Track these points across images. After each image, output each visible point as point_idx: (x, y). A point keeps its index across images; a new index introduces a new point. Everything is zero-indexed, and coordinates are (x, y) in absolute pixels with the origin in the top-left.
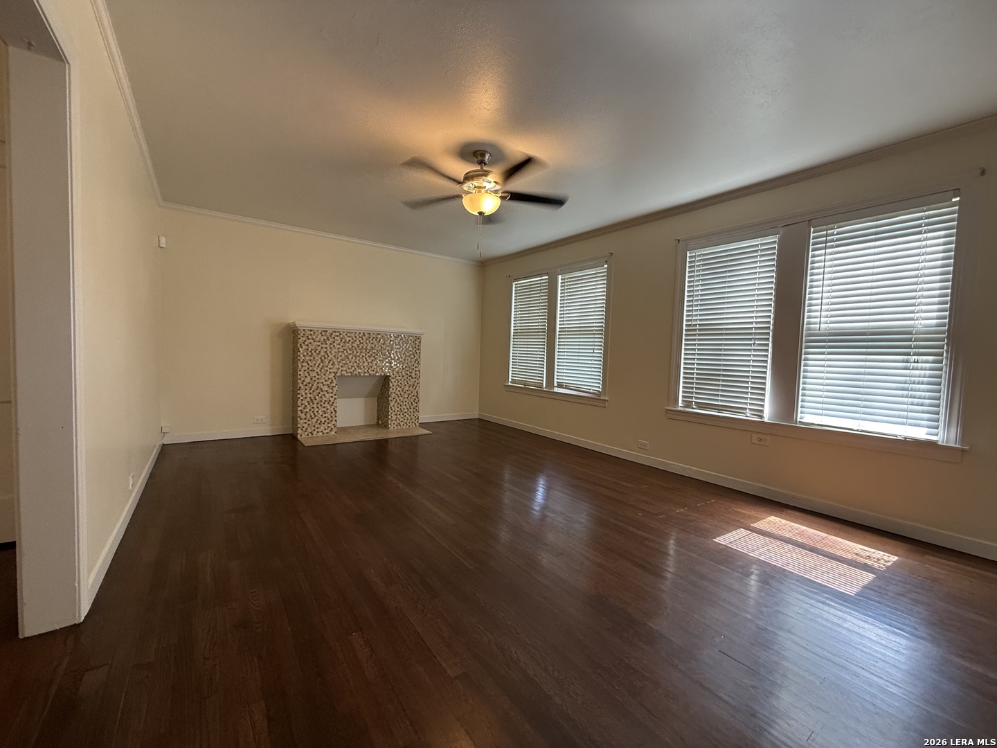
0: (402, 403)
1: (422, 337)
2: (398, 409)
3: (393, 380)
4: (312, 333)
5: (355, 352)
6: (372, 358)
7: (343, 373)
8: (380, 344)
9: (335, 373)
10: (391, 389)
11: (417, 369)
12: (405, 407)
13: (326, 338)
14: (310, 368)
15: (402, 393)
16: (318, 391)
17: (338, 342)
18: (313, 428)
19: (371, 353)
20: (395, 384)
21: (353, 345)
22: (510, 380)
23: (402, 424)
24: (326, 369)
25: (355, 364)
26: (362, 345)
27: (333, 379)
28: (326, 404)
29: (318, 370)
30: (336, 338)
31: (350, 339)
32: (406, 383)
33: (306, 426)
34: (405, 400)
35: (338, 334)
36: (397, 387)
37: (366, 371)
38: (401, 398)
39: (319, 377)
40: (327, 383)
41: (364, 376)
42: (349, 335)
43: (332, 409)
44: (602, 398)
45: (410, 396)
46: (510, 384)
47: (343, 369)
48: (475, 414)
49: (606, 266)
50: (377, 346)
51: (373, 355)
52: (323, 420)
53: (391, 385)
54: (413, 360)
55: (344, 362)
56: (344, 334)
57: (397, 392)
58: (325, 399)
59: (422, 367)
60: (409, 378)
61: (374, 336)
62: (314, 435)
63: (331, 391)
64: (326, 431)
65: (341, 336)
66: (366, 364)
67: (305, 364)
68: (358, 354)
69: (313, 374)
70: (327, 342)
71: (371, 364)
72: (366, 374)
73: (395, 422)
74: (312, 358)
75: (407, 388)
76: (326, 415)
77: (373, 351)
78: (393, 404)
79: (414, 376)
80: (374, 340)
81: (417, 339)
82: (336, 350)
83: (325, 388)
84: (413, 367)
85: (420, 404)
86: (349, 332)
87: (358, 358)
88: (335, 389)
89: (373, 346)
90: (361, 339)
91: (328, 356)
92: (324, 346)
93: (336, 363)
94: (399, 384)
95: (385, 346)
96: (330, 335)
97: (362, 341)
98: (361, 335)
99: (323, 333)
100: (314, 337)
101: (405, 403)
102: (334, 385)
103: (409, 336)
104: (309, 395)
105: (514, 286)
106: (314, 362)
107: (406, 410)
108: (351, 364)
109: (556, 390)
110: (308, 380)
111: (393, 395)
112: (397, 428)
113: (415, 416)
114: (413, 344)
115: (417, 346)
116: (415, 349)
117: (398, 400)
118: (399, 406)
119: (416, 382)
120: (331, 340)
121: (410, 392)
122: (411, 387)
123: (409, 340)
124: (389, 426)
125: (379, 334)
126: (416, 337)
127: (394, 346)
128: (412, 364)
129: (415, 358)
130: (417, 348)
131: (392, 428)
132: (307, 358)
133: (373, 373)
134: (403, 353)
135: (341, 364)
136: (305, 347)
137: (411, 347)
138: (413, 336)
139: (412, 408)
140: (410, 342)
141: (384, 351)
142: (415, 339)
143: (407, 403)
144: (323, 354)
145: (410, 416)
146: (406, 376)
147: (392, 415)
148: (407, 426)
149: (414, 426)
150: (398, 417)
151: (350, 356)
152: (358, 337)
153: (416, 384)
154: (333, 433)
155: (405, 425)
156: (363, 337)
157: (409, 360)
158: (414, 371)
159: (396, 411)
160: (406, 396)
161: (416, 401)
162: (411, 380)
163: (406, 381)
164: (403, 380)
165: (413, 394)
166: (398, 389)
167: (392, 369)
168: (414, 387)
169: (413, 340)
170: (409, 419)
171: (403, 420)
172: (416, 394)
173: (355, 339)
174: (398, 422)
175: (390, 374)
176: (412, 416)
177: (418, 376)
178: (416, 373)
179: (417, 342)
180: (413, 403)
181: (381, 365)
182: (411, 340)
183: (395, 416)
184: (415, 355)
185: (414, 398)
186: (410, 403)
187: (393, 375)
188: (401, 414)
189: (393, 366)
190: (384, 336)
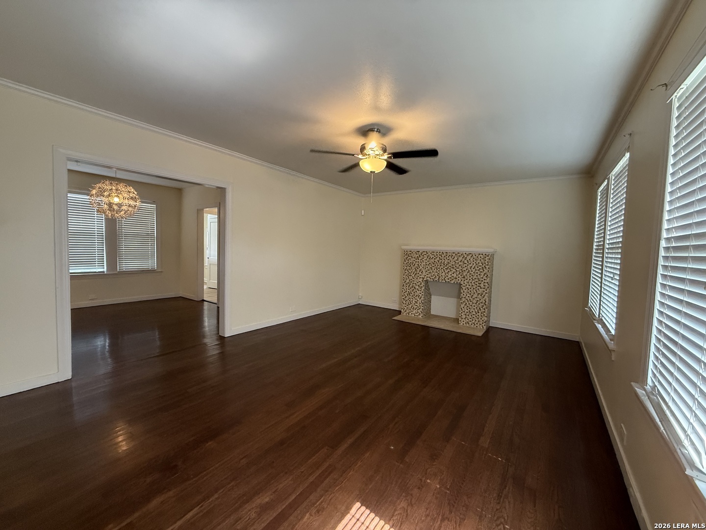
0: (470, 307)
1: (495, 255)
2: (468, 311)
3: (464, 288)
4: (411, 253)
5: (437, 265)
6: (448, 270)
7: (428, 278)
8: (454, 260)
9: (424, 278)
10: (462, 295)
11: (485, 281)
12: (473, 310)
13: (418, 256)
14: (409, 274)
16: (413, 288)
17: (425, 258)
18: (409, 311)
19: (447, 266)
20: (466, 291)
21: (435, 260)
22: (589, 305)
23: (470, 323)
24: (418, 275)
25: (436, 273)
26: (441, 261)
27: (422, 282)
28: (417, 298)
29: (413, 276)
30: (425, 256)
31: (433, 256)
32: (475, 292)
33: (406, 308)
34: (474, 305)
35: (425, 253)
37: (443, 279)
38: (470, 302)
39: (414, 280)
40: (418, 284)
41: (442, 282)
42: (432, 253)
43: (420, 301)
45: (478, 302)
47: (428, 276)
50: (452, 261)
51: (449, 268)
52: (415, 307)
53: (462, 292)
54: (482, 274)
55: (429, 272)
56: (430, 253)
57: (467, 297)
58: (416, 294)
60: (478, 288)
61: (450, 254)
62: (410, 315)
63: (420, 289)
64: (416, 314)
65: (428, 255)
66: (443, 274)
67: (406, 271)
68: (439, 267)
69: (411, 278)
70: (419, 258)
71: (447, 274)
73: (464, 320)
74: (410, 268)
75: (475, 296)
76: (417, 304)
77: (450, 265)
78: (463, 306)
79: (482, 285)
80: (450, 257)
82: (424, 264)
83: (417, 287)
84: (481, 279)
86: (433, 252)
87: (438, 270)
88: (423, 288)
89: (449, 261)
90: (440, 256)
92: (417, 261)
93: (424, 272)
94: (469, 291)
95: (458, 262)
96: (421, 254)
97: (441, 258)
98: (440, 254)
99: (417, 253)
100: (412, 255)
101: (473, 307)
102: (422, 286)
103: (479, 254)
104: (408, 290)
106: (411, 270)
107: (475, 313)
108: (433, 273)
110: (408, 281)
111: (464, 299)
113: (483, 319)
114: (482, 260)
115: (486, 262)
116: (484, 265)
117: (468, 304)
118: (468, 308)
119: (484, 291)
120: (422, 257)
121: (479, 300)
122: (480, 295)
123: (479, 257)
124: (460, 322)
125: (454, 253)
126: (485, 254)
127: (466, 262)
128: (482, 276)
129: (484, 272)
130: (487, 264)
131: (462, 324)
132: (408, 268)
133: (448, 280)
134: (473, 267)
135: (427, 273)
136: (407, 261)
137: (480, 263)
138: (482, 254)
139: (480, 313)
140: (480, 259)
141: (458, 266)
142: (485, 256)
143: (475, 308)
144: (416, 265)
145: (478, 318)
146: (476, 286)
147: (462, 314)
148: (475, 326)
149: (482, 327)
150: (467, 316)
151: (433, 268)
152: (438, 255)
153: (484, 293)
154: (420, 316)
155: (473, 324)
156: (442, 255)
157: (479, 273)
158: (483, 282)
159: (466, 312)
160: (475, 302)
161: (484, 308)
162: (480, 289)
163: (474, 290)
164: (472, 289)
165: (481, 301)
166: (468, 295)
167: (463, 279)
168: (483, 296)
169: (482, 257)
170: (477, 321)
171: (471, 320)
172: (484, 302)
173: (436, 256)
174: (467, 321)
175: (462, 283)
176: (480, 319)
177: (486, 287)
178: (485, 284)
179: (486, 259)
180: (481, 309)
181: (455, 275)
182: (481, 257)
183: (465, 316)
184: (484, 269)
185: (482, 304)
186: (478, 308)
187: (464, 283)
188: (470, 315)
189: (464, 277)
190: (458, 254)
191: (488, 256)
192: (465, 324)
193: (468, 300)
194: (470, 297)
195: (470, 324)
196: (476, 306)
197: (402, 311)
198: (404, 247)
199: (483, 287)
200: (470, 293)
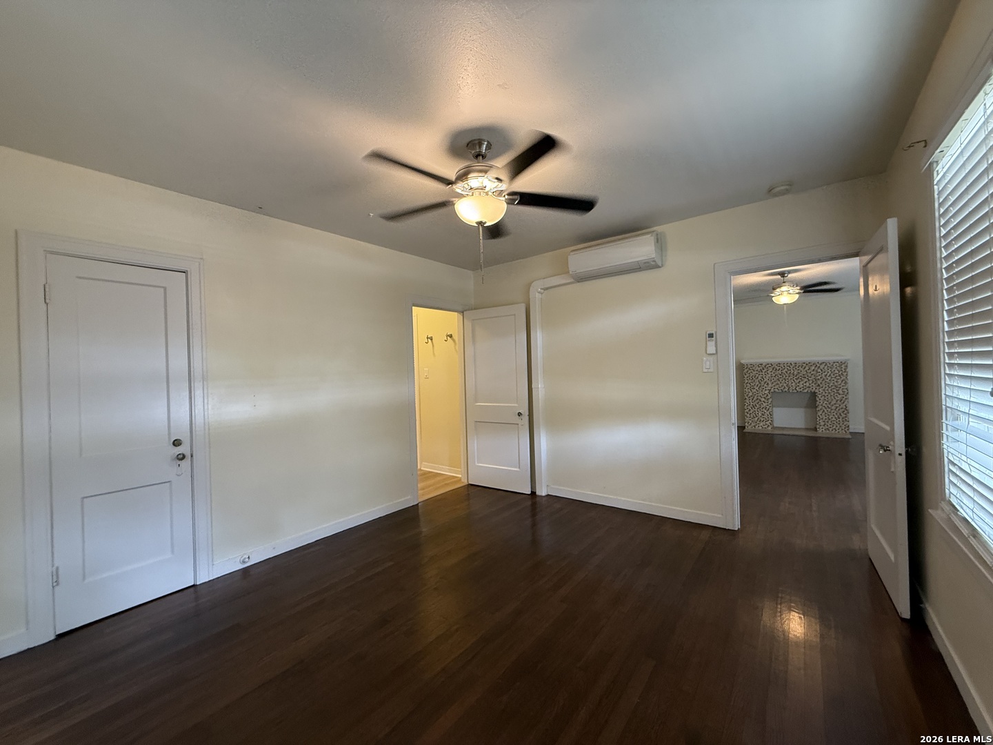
0: (829, 414)
1: (848, 362)
3: (820, 396)
4: (752, 366)
5: (784, 376)
6: (799, 380)
7: (775, 390)
8: (805, 370)
9: (770, 390)
10: (818, 403)
11: (844, 387)
12: (833, 417)
13: (761, 368)
14: (752, 387)
15: (829, 405)
16: (758, 401)
17: (771, 371)
18: (756, 423)
19: (798, 376)
20: (822, 399)
21: (782, 372)
24: (763, 387)
25: (785, 384)
26: (790, 371)
27: (768, 394)
28: (764, 410)
29: (757, 388)
30: (769, 368)
31: (780, 368)
32: (833, 398)
33: (750, 422)
34: (833, 411)
35: (771, 366)
36: (824, 401)
37: (794, 389)
38: (828, 409)
39: (758, 392)
40: (764, 396)
41: (792, 392)
42: (779, 365)
43: (768, 413)
45: (838, 408)
47: (775, 387)
50: (803, 371)
51: (800, 378)
52: (762, 419)
53: (818, 399)
54: (840, 381)
55: (776, 383)
56: (775, 365)
57: (824, 405)
58: (763, 406)
59: (849, 386)
60: (836, 394)
61: (800, 365)
62: (757, 428)
63: (767, 401)
64: (764, 426)
66: (794, 384)
67: (748, 385)
68: (787, 378)
69: (754, 391)
70: (763, 371)
71: (798, 384)
72: (795, 391)
73: (823, 427)
74: (752, 381)
75: (834, 402)
76: (764, 417)
77: (800, 375)
78: (821, 413)
79: (840, 392)
80: (800, 367)
81: (842, 366)
82: (770, 376)
83: (763, 399)
84: (839, 386)
85: (850, 415)
87: (787, 380)
88: (770, 400)
89: (799, 371)
90: (788, 368)
92: (761, 373)
93: (770, 384)
94: (826, 398)
95: (810, 371)
96: (763, 367)
98: (788, 365)
99: (760, 366)
100: (754, 369)
101: (833, 414)
102: (769, 397)
103: (834, 362)
104: (752, 403)
106: (754, 384)
107: (835, 419)
108: (781, 384)
110: (751, 394)
111: (820, 407)
113: (845, 425)
114: (838, 368)
115: (843, 369)
116: (841, 372)
117: (826, 411)
118: (826, 415)
119: (844, 397)
120: (766, 370)
121: (838, 406)
122: (839, 401)
123: (834, 365)
124: (818, 430)
125: (804, 363)
126: (841, 362)
127: (819, 370)
128: (839, 383)
129: (842, 379)
130: (844, 371)
131: (821, 431)
132: (750, 381)
133: (800, 390)
134: (828, 375)
135: (774, 385)
136: (748, 375)
137: (837, 370)
138: (838, 362)
139: (841, 418)
141: (810, 375)
142: (841, 364)
144: (760, 378)
145: (839, 424)
146: (833, 393)
147: (820, 421)
148: (837, 431)
149: (844, 432)
150: (827, 423)
151: (781, 380)
152: (786, 366)
153: (844, 399)
154: (770, 428)
155: (834, 430)
156: (791, 366)
157: (835, 380)
158: (841, 389)
159: (824, 419)
160: (833, 408)
161: (845, 413)
162: (839, 396)
164: (829, 395)
165: (841, 407)
166: (825, 403)
167: (818, 388)
168: (842, 402)
169: (838, 365)
170: (838, 426)
171: (831, 426)
172: (845, 407)
173: (784, 368)
174: (827, 427)
175: (817, 391)
176: (841, 424)
177: (846, 393)
178: (843, 390)
180: (842, 414)
181: (807, 384)
182: (836, 365)
183: (823, 423)
184: (842, 376)
185: (843, 410)
186: (839, 414)
187: (819, 391)
189: (819, 385)
190: (809, 364)
191: (844, 364)
192: (824, 431)
193: (826, 407)
195: (831, 430)
196: (836, 413)
197: (746, 424)
198: (743, 362)
199: (843, 393)
200: (827, 400)
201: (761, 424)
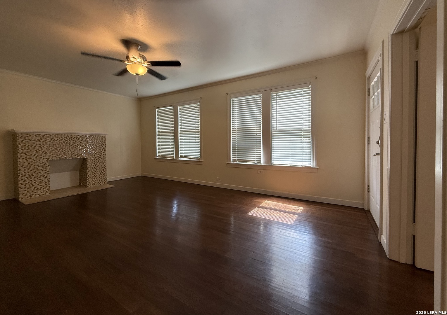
0: (95, 172)
1: (107, 136)
2: (93, 176)
3: (89, 160)
4: (28, 135)
5: (62, 146)
6: (74, 149)
7: (53, 158)
8: (79, 141)
9: (48, 159)
10: (88, 165)
11: (104, 153)
12: (98, 174)
13: (39, 138)
14: (28, 157)
15: (95, 167)
16: (35, 170)
17: (49, 141)
19: (73, 146)
20: (90, 162)
21: (60, 142)
22: (157, 156)
24: (40, 156)
25: (62, 153)
26: (66, 142)
27: (46, 162)
28: (42, 178)
29: (34, 158)
30: (47, 138)
31: (58, 138)
32: (98, 161)
34: (97, 170)
35: (49, 136)
36: (92, 164)
37: (70, 156)
39: (35, 162)
40: (41, 165)
41: (69, 159)
42: (57, 136)
43: (46, 180)
44: (201, 161)
45: (100, 168)
46: (157, 157)
47: (53, 156)
48: (139, 174)
49: (199, 103)
50: (77, 142)
51: (75, 147)
52: (39, 187)
53: (88, 163)
54: (102, 149)
55: (54, 152)
56: (53, 136)
57: (92, 167)
58: (40, 175)
59: (107, 152)
60: (99, 158)
61: (75, 136)
62: (33, 197)
63: (45, 169)
64: (42, 194)
65: (51, 137)
66: (70, 152)
67: (23, 155)
68: (64, 147)
69: (29, 160)
70: (41, 140)
72: (70, 158)
73: (91, 183)
74: (29, 151)
76: (42, 184)
77: (75, 145)
78: (90, 173)
80: (75, 138)
81: (103, 138)
82: (48, 145)
83: (40, 168)
84: (101, 152)
85: (107, 172)
86: (56, 135)
87: (64, 149)
88: (48, 168)
89: (75, 142)
90: (65, 138)
91: (42, 149)
92: (38, 143)
93: (48, 152)
94: (93, 162)
95: (82, 142)
96: (41, 137)
97: (66, 140)
98: (65, 136)
100: (30, 138)
102: (47, 166)
103: (98, 136)
104: (28, 173)
105: (157, 111)
106: (31, 153)
107: (99, 176)
108: (59, 153)
109: (180, 159)
110: (26, 164)
111: (89, 169)
112: (93, 185)
113: (104, 178)
114: (101, 140)
115: (103, 141)
116: (102, 143)
117: (93, 171)
118: (93, 174)
119: (104, 160)
120: (44, 139)
121: (101, 166)
122: (101, 163)
123: (98, 138)
124: (88, 186)
125: (78, 135)
126: (103, 136)
128: (101, 151)
129: (103, 148)
130: (104, 142)
131: (90, 186)
133: (75, 157)
134: (95, 145)
135: (52, 153)
136: (22, 144)
137: (100, 142)
138: (101, 136)
139: (102, 174)
140: (99, 139)
141: (82, 145)
142: (102, 137)
143: (98, 172)
144: (37, 147)
145: (101, 178)
146: (98, 157)
147: (89, 179)
148: (100, 184)
149: (104, 184)
150: (94, 180)
151: (58, 149)
152: (63, 137)
153: (104, 161)
154: (48, 194)
155: (98, 184)
156: (68, 137)
157: (99, 149)
158: (102, 154)
159: (92, 177)
160: (98, 168)
161: (104, 170)
162: (101, 159)
163: (97, 160)
164: (95, 160)
165: (102, 167)
166: (93, 165)
167: (88, 154)
168: (103, 163)
169: (101, 138)
170: (101, 180)
171: (96, 181)
172: (104, 167)
173: (61, 138)
174: (94, 183)
175: (87, 157)
176: (102, 178)
177: (105, 157)
178: (104, 155)
179: (103, 139)
180: (103, 172)
181: (80, 152)
182: (99, 138)
183: (91, 180)
184: (103, 146)
185: (103, 169)
186: (101, 172)
187: (89, 157)
188: (95, 178)
190: (82, 136)
191: (104, 137)
192: (92, 186)
193: (93, 168)
194: (94, 166)
195: (96, 184)
196: (99, 171)
197: (19, 197)
199: (103, 157)
200: (94, 163)
201: (39, 192)
